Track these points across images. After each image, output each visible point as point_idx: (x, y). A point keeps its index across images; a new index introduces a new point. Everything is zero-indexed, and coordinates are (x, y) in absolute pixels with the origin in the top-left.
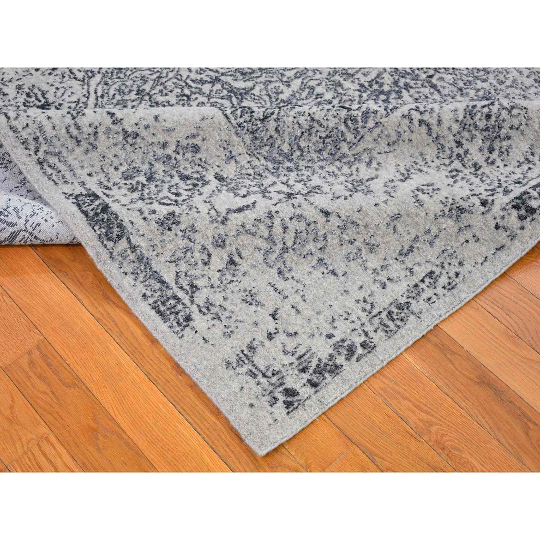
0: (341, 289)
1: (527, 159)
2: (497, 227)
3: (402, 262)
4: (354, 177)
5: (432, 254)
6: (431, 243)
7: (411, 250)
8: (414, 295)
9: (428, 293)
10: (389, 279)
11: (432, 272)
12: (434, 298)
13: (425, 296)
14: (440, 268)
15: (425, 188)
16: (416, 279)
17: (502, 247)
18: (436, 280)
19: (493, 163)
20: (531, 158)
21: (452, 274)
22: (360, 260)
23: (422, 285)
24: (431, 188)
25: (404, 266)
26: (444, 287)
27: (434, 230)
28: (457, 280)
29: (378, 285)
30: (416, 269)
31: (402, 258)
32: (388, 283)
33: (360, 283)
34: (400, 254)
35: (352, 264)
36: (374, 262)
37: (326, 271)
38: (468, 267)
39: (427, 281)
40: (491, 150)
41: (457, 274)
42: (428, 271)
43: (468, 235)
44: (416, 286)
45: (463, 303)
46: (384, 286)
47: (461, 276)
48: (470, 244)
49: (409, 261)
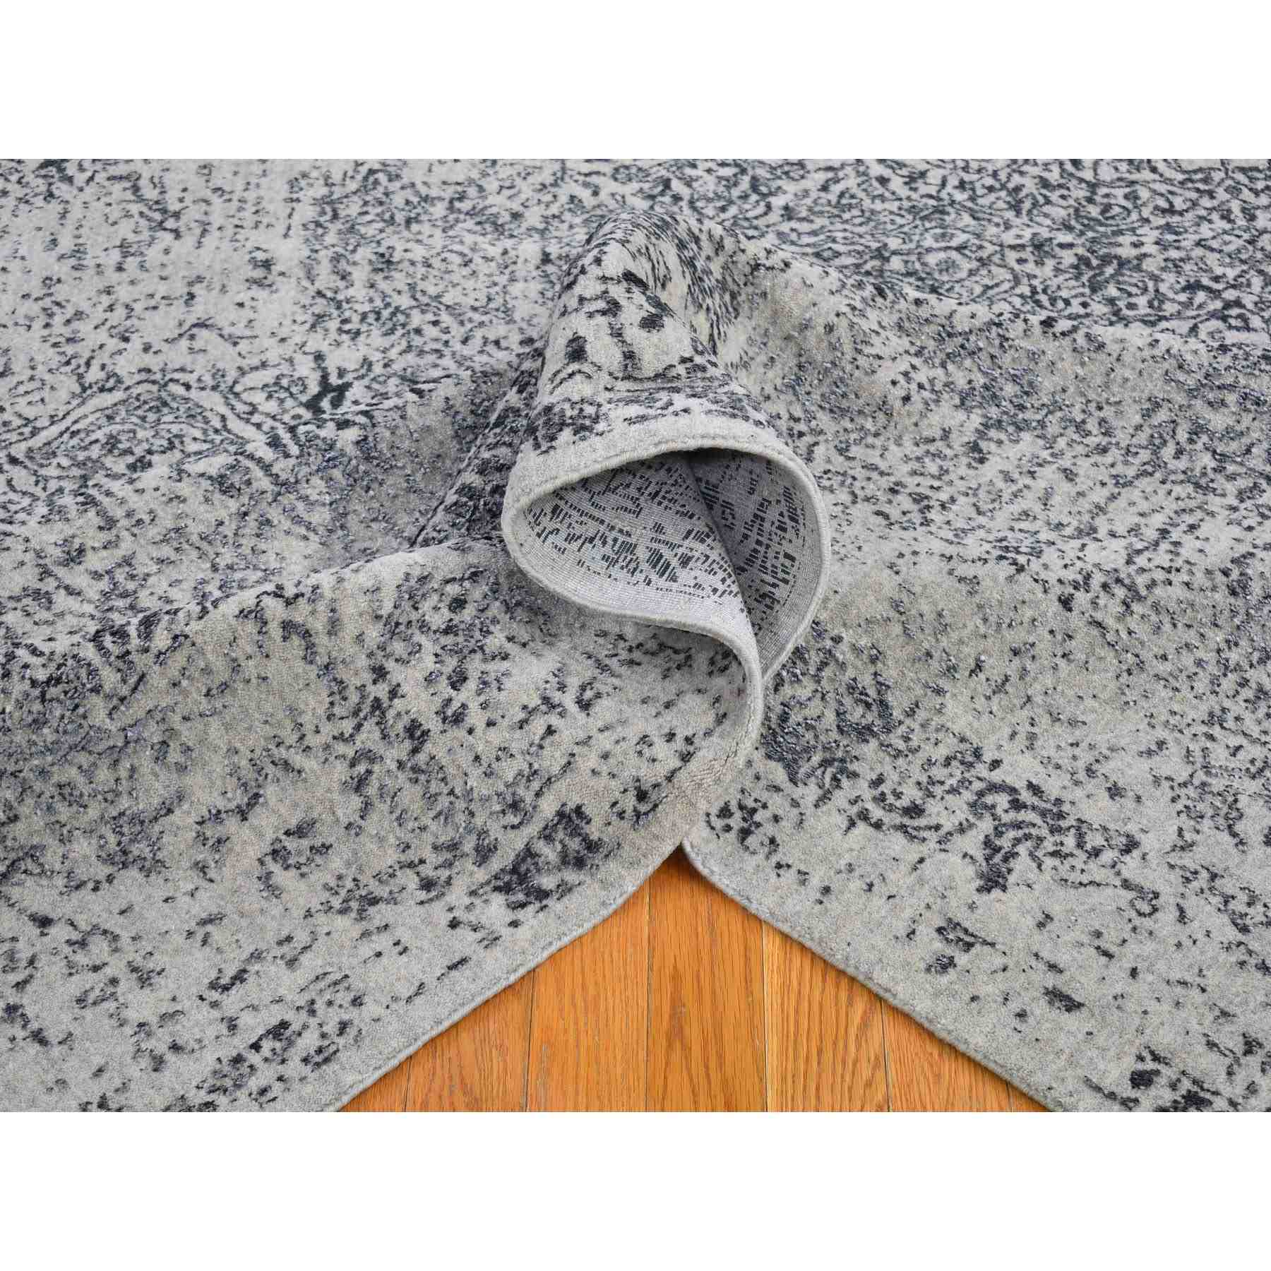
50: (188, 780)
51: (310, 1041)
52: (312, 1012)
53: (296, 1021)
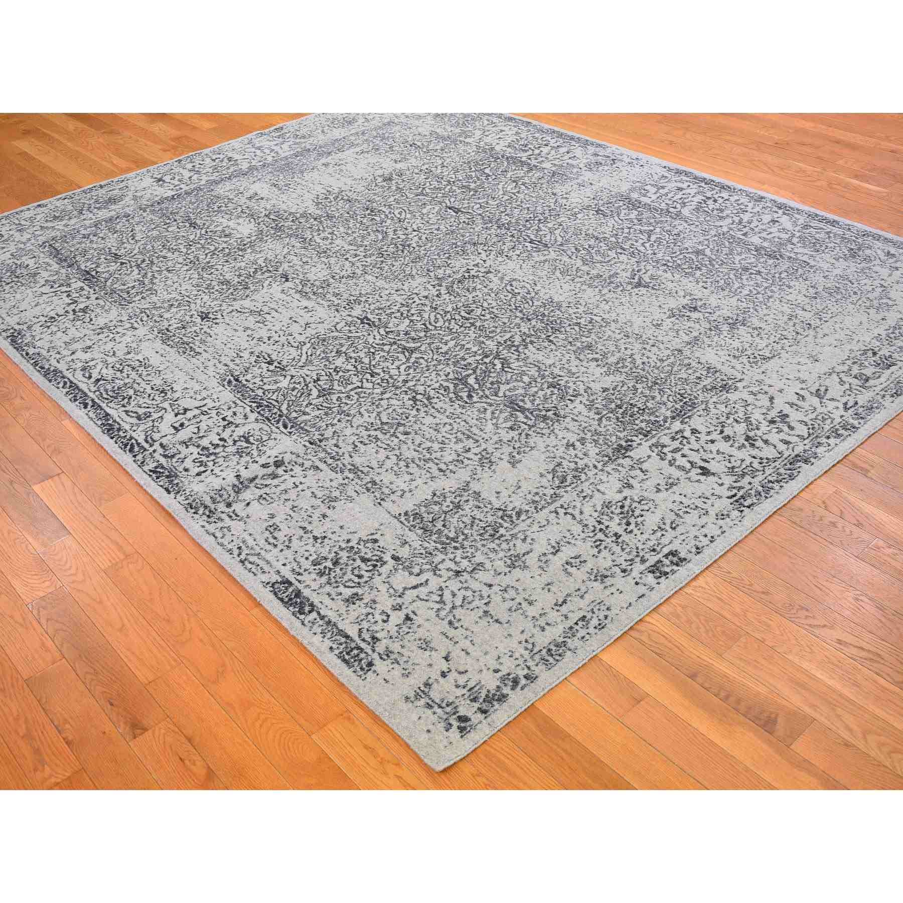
0: (506, 634)
1: (659, 528)
2: (637, 583)
3: (558, 611)
4: (512, 552)
5: (583, 604)
6: (582, 597)
7: (565, 602)
8: (569, 635)
9: (582, 633)
10: (548, 624)
11: (584, 617)
12: (587, 637)
13: (579, 635)
14: (590, 613)
15: (573, 561)
16: (570, 623)
17: (643, 595)
18: (588, 622)
19: (631, 532)
20: (663, 527)
21: (602, 617)
22: (521, 611)
23: (576, 627)
24: (578, 560)
25: (559, 614)
26: (595, 628)
27: (583, 589)
28: (606, 621)
29: (538, 629)
30: (570, 615)
31: (558, 608)
32: (546, 627)
33: (522, 629)
34: (556, 605)
35: (514, 614)
36: (532, 611)
37: (491, 621)
38: (614, 611)
39: (580, 623)
40: (628, 524)
41: (606, 617)
42: (581, 616)
43: (613, 590)
44: (571, 628)
45: (612, 640)
46: (543, 629)
47: (609, 618)
48: (615, 596)
49: (564, 609)
50: (533, 547)
51: (595, 622)
52: (593, 613)
53: (589, 616)
